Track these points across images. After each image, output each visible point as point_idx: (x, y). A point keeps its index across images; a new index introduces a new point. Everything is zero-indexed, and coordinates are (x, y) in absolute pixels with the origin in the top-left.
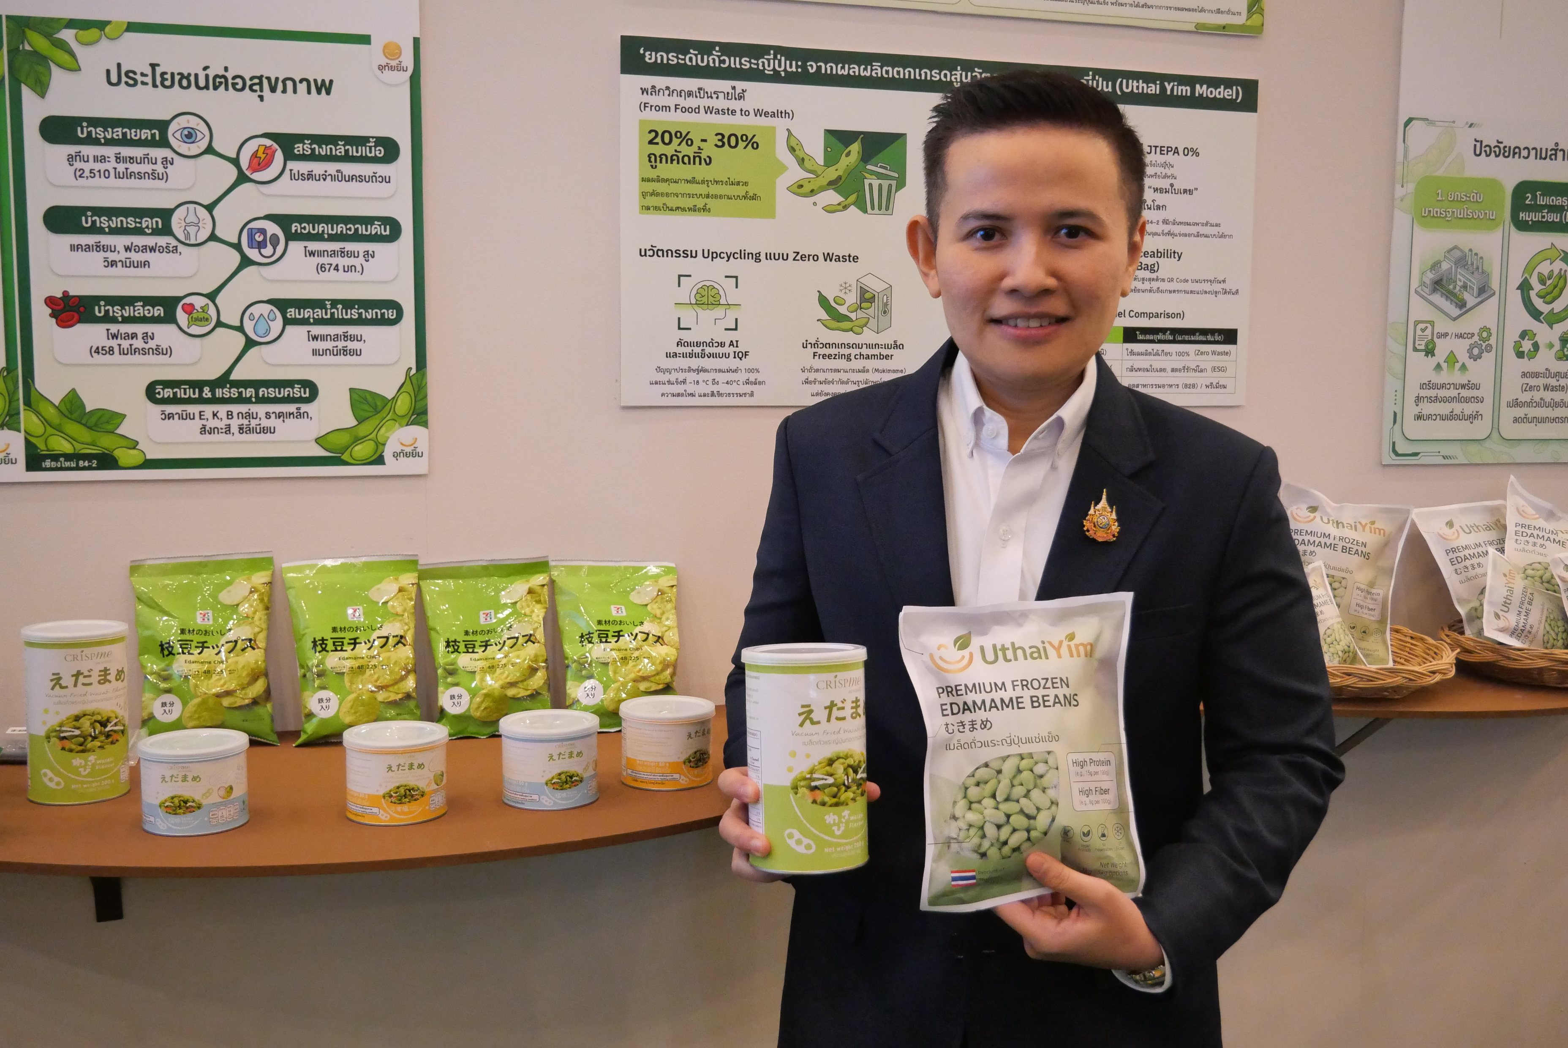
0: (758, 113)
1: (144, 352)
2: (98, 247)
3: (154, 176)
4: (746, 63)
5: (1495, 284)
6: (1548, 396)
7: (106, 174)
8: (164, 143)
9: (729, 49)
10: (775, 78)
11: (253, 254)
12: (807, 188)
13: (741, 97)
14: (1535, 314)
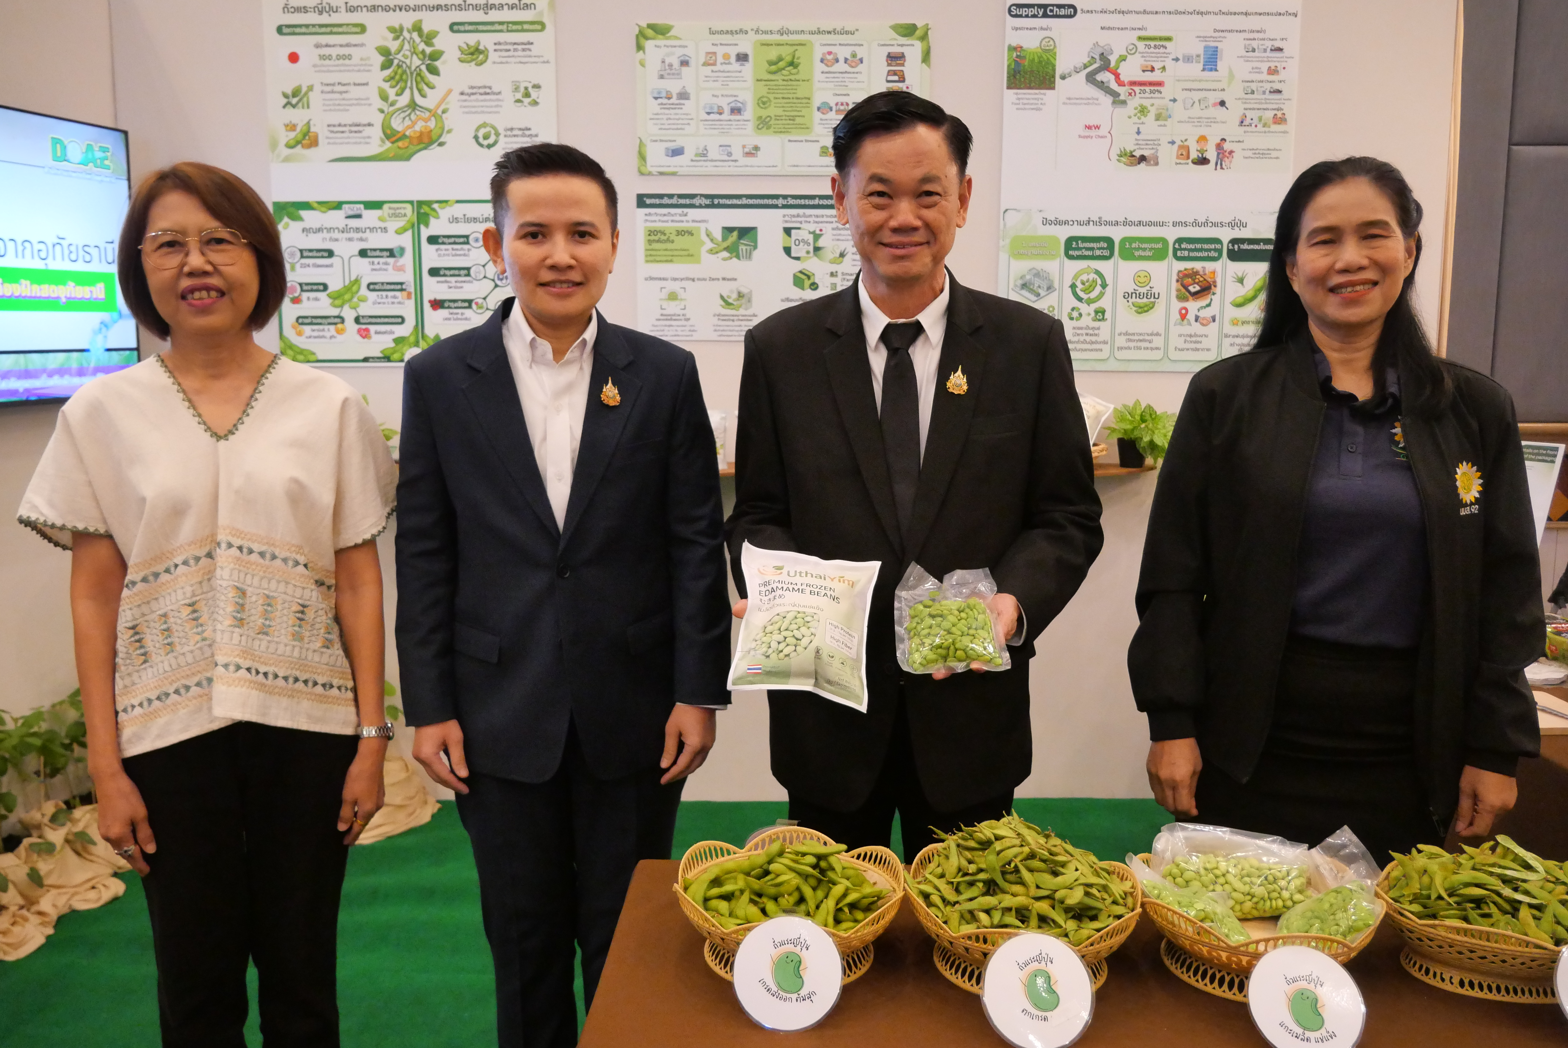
0: (693, 221)
1: (461, 319)
2: (446, 282)
3: (465, 255)
4: (688, 201)
5: (1056, 285)
6: (1088, 338)
7: (448, 255)
8: (468, 243)
9: (681, 196)
10: (700, 206)
11: (499, 283)
12: (714, 251)
13: (686, 215)
14: (1080, 299)
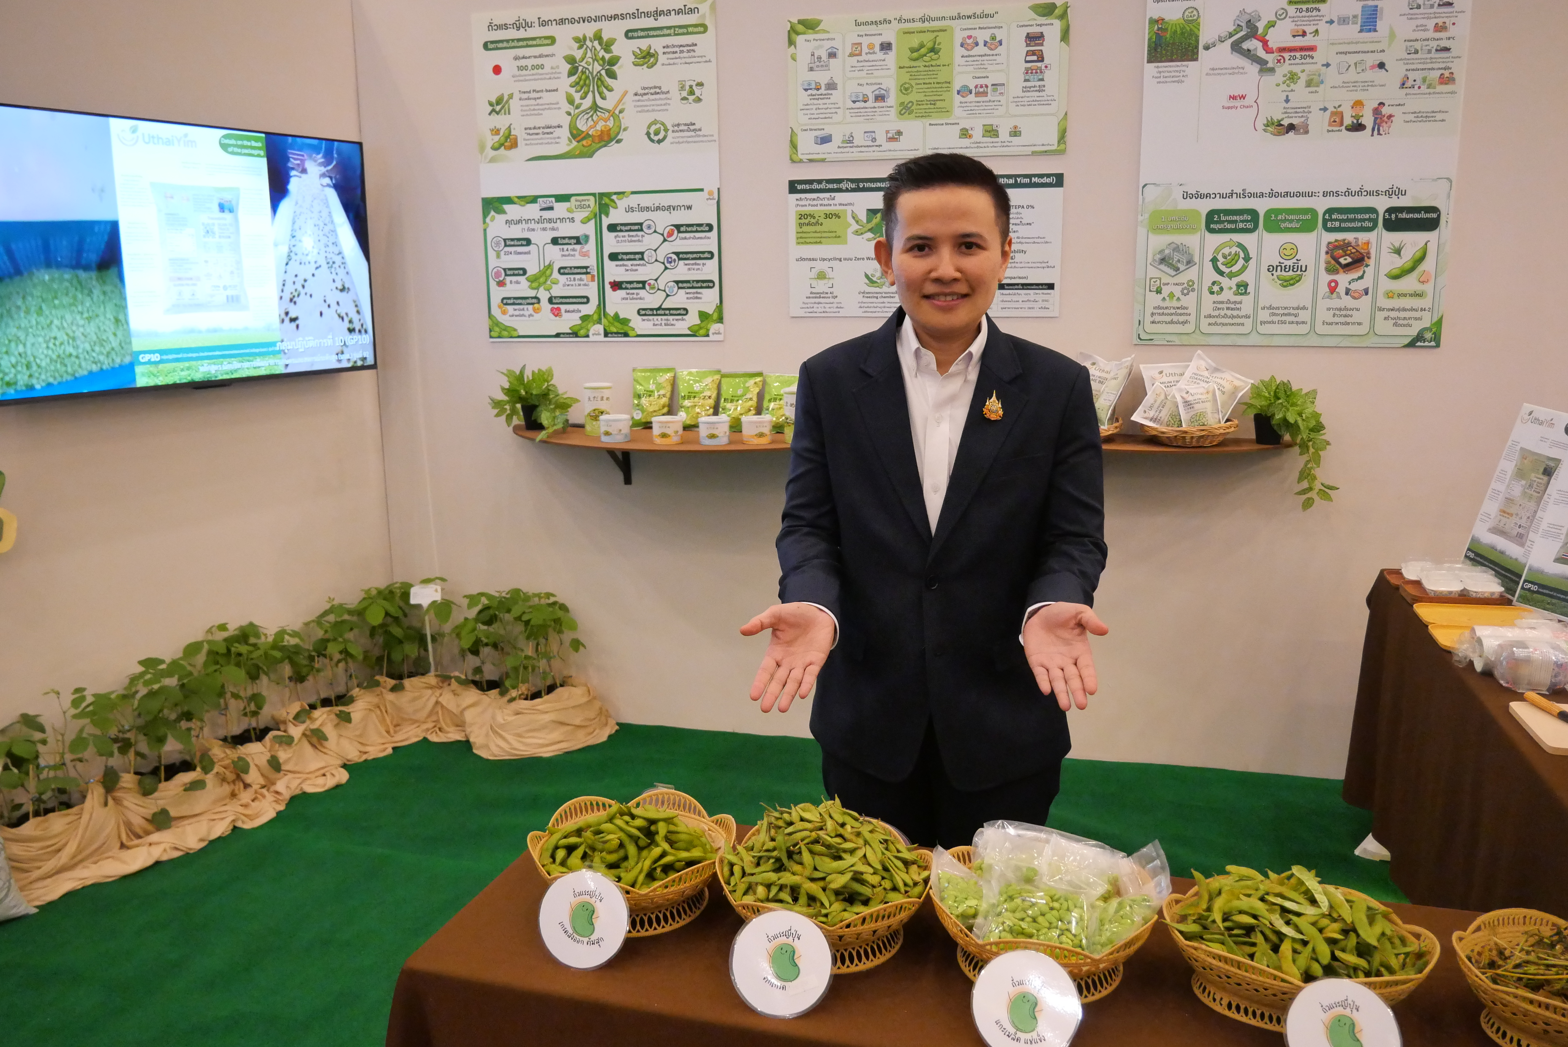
0: (840, 204)
1: (636, 299)
2: (624, 265)
3: (639, 241)
4: (835, 186)
5: (1196, 259)
6: (1229, 313)
7: (625, 241)
8: (642, 230)
9: (829, 181)
10: (847, 190)
11: (668, 265)
12: (860, 232)
13: (834, 199)
14: (1221, 273)
